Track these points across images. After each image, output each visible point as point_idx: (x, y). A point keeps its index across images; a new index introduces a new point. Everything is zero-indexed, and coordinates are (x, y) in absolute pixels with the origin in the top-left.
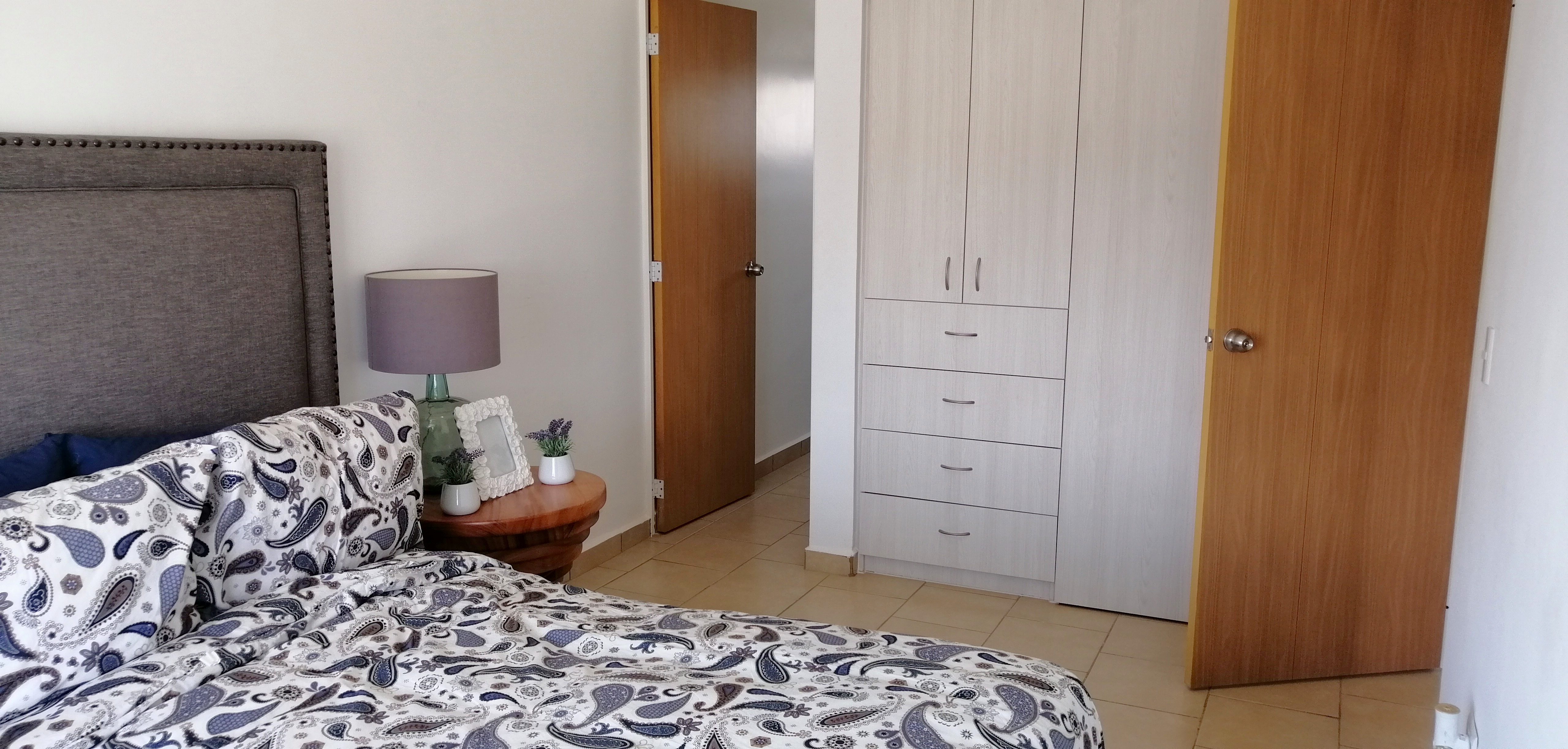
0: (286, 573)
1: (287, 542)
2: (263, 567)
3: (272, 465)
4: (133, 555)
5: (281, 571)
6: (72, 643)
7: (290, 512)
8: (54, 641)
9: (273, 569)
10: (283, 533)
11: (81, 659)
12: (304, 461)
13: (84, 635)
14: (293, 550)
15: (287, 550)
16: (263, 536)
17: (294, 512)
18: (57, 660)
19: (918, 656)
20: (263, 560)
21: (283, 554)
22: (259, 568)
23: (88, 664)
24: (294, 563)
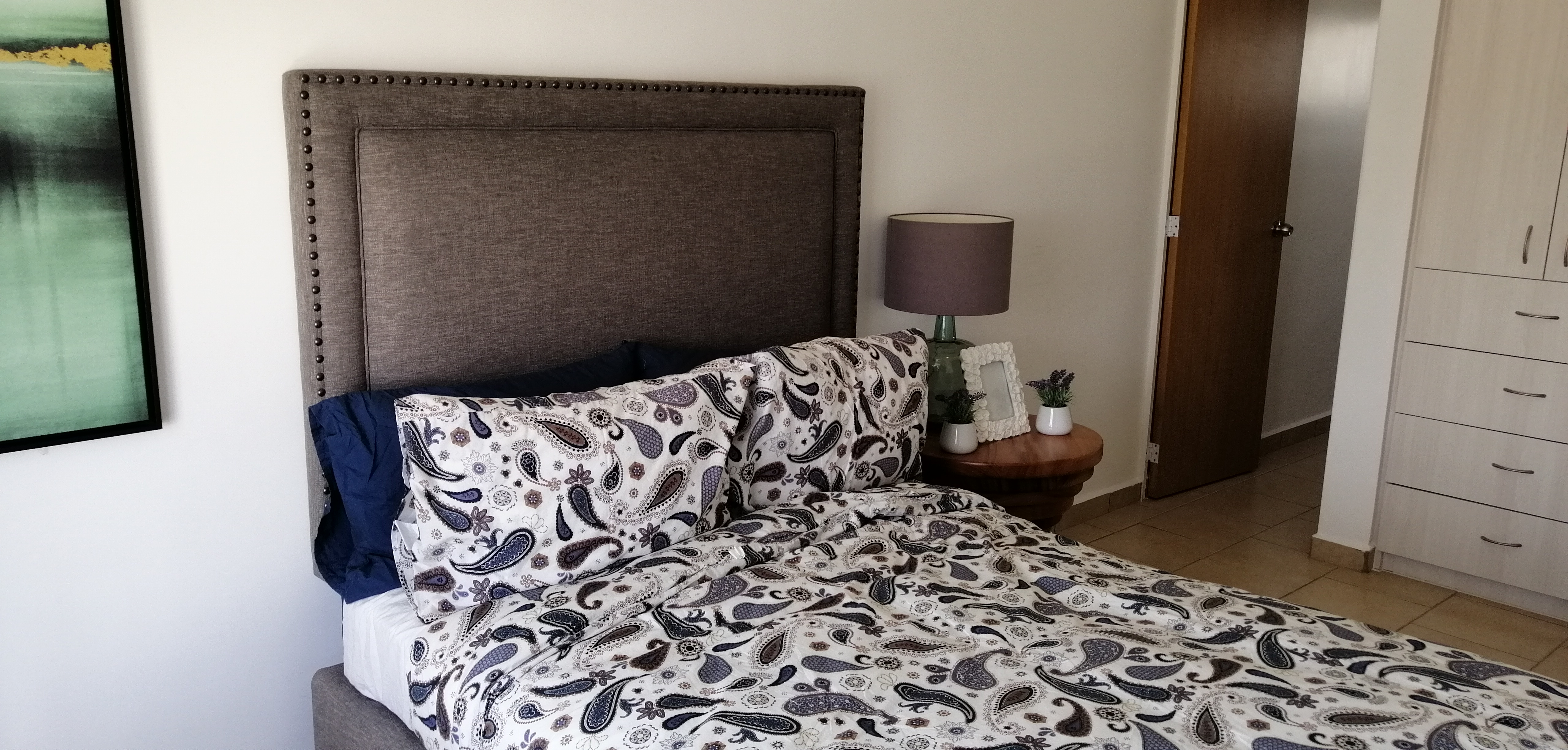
0: (802, 486)
1: (805, 458)
2: (784, 478)
3: (799, 387)
4: (684, 453)
5: (798, 483)
6: (634, 521)
7: (810, 431)
8: (622, 517)
9: (791, 480)
10: (802, 450)
11: (639, 536)
12: (826, 386)
13: (642, 516)
14: (809, 466)
15: (805, 466)
16: (786, 450)
17: (813, 432)
18: (622, 533)
19: (1451, 669)
20: (784, 472)
21: (801, 468)
22: (780, 478)
23: (644, 541)
24: (809, 478)
